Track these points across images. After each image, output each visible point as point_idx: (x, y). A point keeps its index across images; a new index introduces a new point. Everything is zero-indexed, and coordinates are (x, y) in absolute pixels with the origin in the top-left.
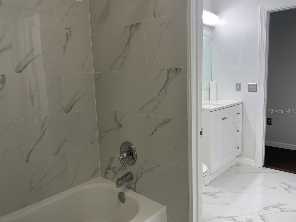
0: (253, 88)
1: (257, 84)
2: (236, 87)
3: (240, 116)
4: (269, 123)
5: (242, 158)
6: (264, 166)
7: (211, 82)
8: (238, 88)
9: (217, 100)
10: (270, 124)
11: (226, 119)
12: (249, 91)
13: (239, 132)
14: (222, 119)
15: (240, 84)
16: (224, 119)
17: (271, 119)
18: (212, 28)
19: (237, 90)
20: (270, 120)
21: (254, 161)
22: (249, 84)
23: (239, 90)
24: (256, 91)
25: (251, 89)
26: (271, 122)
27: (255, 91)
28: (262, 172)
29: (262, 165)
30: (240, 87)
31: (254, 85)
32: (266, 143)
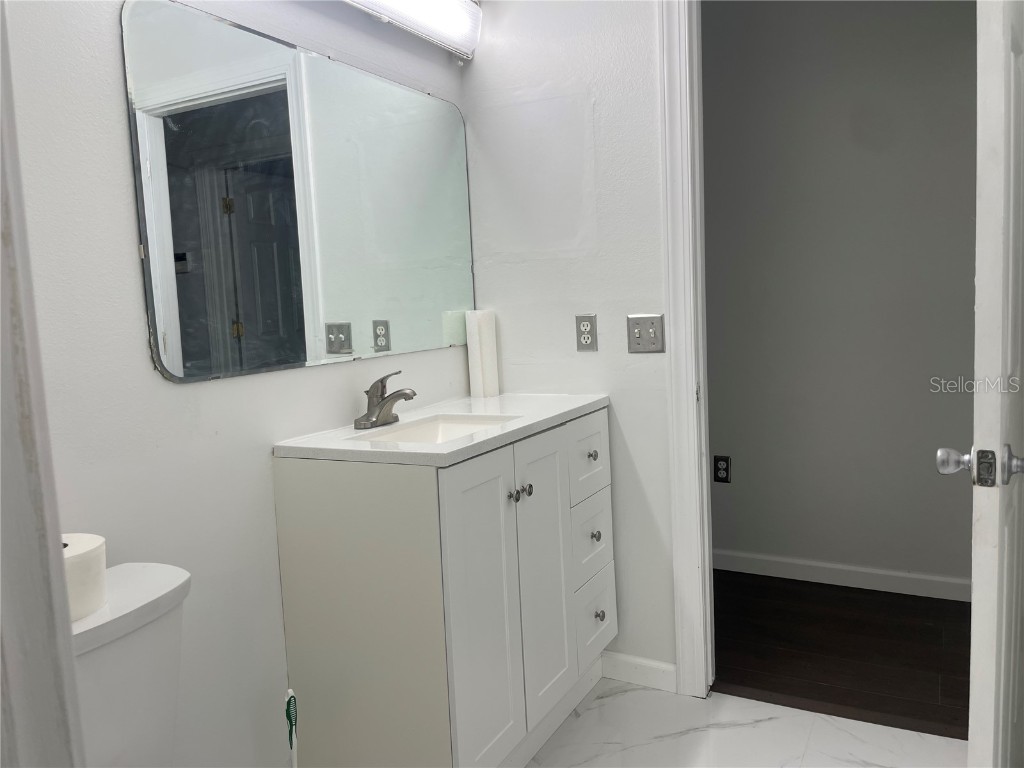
0: (647, 337)
1: (662, 318)
2: (580, 333)
3: (602, 465)
4: (722, 474)
5: (623, 657)
6: (714, 688)
7: (469, 313)
8: (587, 335)
9: (501, 392)
10: (726, 480)
11: (530, 494)
12: (632, 350)
13: (598, 540)
14: (510, 496)
15: (592, 320)
16: (515, 497)
17: (726, 459)
18: (461, 63)
19: (581, 347)
20: (722, 465)
21: (670, 667)
22: (630, 316)
23: (592, 346)
24: (662, 351)
25: (639, 340)
26: (726, 470)
27: (659, 347)
28: (708, 726)
29: (707, 679)
30: (593, 333)
31: (651, 321)
32: (715, 558)
